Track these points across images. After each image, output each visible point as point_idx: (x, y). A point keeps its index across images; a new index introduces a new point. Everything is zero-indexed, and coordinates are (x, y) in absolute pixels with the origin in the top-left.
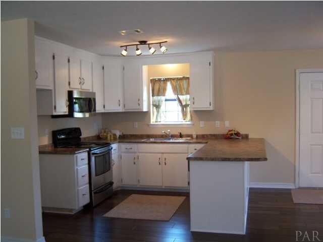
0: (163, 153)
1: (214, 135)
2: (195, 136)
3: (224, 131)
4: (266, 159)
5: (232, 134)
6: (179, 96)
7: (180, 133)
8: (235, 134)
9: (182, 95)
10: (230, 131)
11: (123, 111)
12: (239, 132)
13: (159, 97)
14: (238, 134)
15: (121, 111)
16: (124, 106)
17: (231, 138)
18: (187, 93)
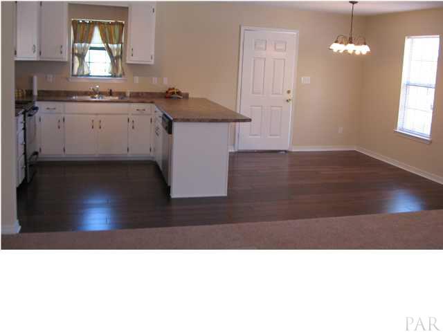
0: (97, 114)
1: (151, 94)
2: (128, 95)
3: (162, 89)
4: (250, 120)
5: (173, 93)
6: (109, 45)
7: (111, 90)
8: (177, 93)
9: (113, 43)
10: (170, 89)
11: (39, 59)
12: (181, 90)
13: (83, 44)
14: (179, 93)
15: (35, 59)
16: (40, 53)
17: (172, 97)
18: (119, 42)
